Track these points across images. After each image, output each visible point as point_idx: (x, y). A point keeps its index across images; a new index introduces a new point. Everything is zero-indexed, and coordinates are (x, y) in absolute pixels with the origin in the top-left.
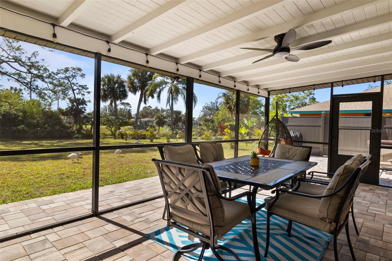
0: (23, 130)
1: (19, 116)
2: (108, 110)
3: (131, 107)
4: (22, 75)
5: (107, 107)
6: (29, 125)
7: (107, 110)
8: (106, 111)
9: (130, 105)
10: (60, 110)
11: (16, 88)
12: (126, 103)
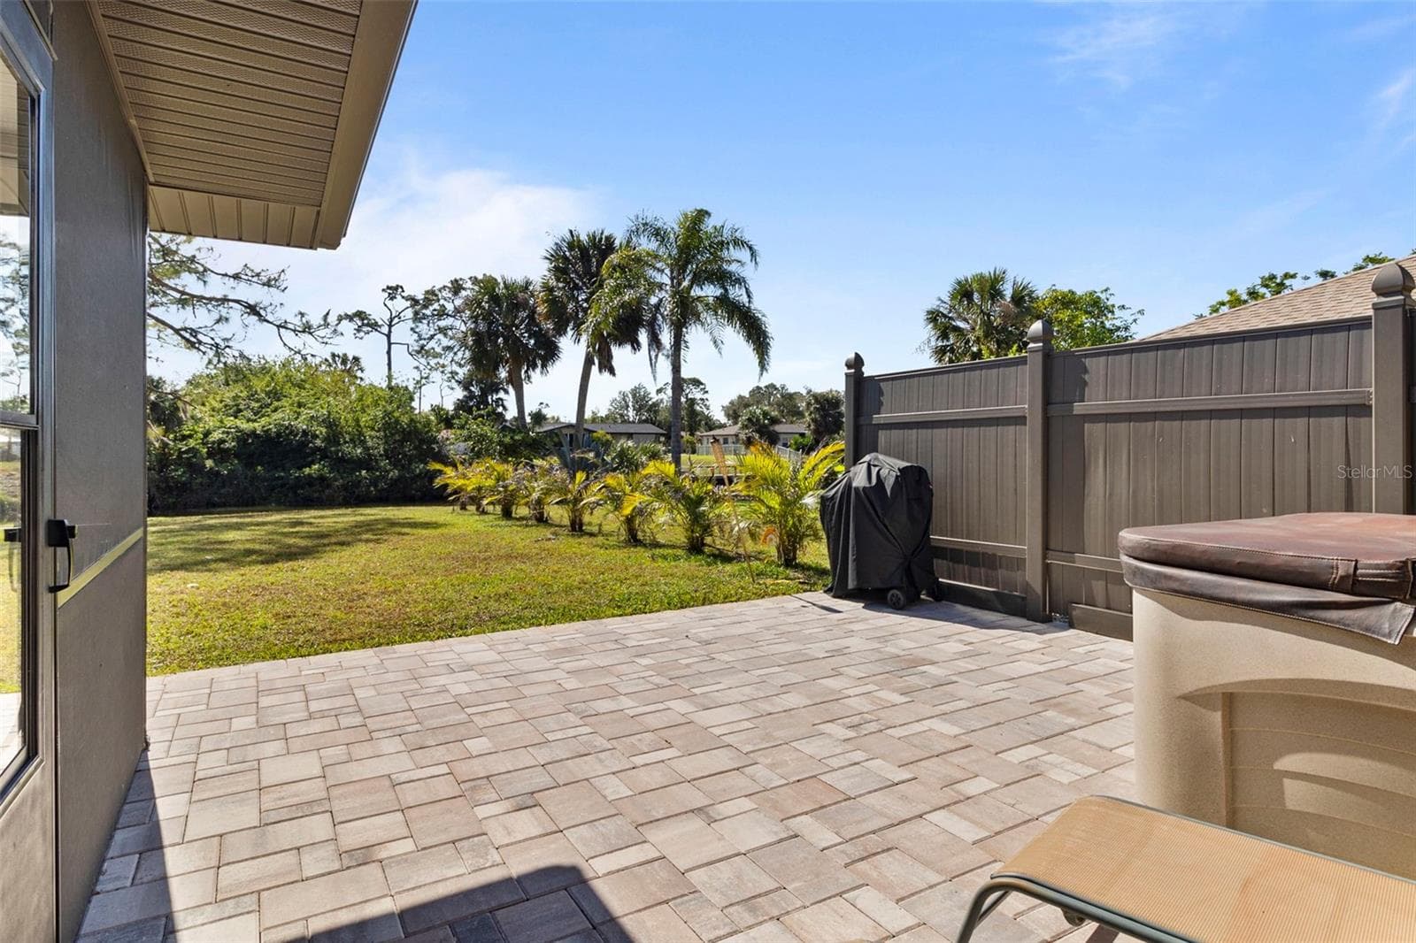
0: (322, 478)
1: (315, 436)
2: (633, 406)
3: (707, 392)
4: (370, 317)
5: (630, 396)
6: (341, 463)
7: (628, 406)
8: (627, 409)
9: (702, 384)
10: (437, 410)
11: (345, 355)
12: (690, 379)
